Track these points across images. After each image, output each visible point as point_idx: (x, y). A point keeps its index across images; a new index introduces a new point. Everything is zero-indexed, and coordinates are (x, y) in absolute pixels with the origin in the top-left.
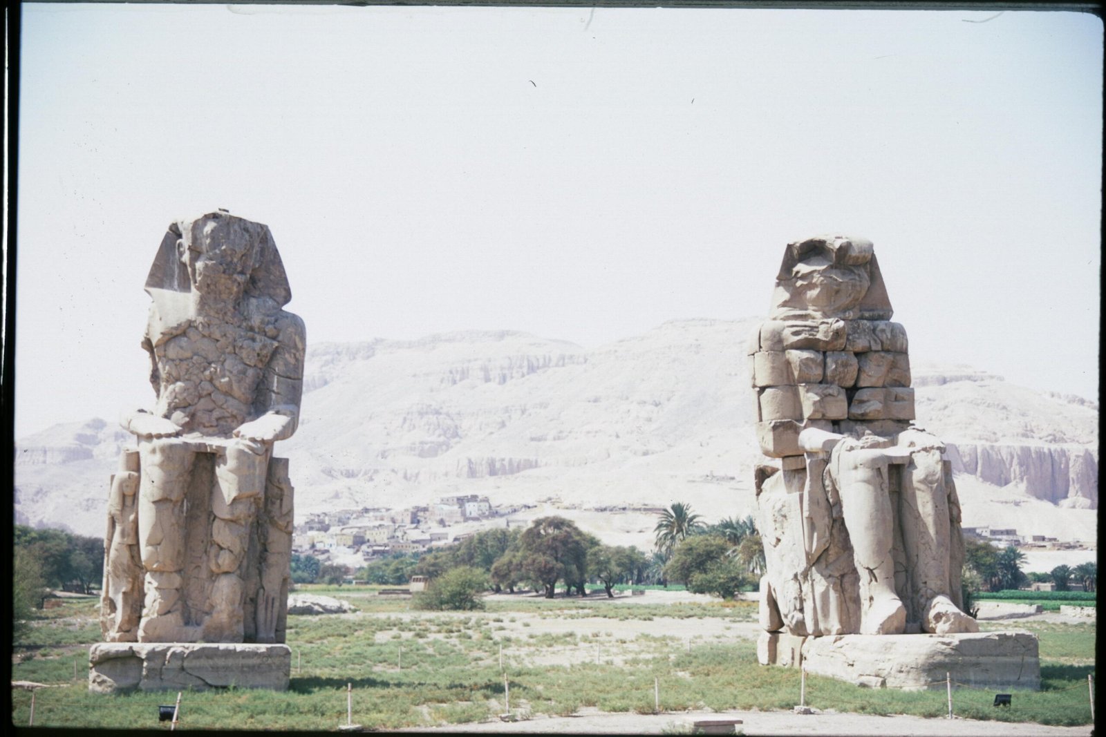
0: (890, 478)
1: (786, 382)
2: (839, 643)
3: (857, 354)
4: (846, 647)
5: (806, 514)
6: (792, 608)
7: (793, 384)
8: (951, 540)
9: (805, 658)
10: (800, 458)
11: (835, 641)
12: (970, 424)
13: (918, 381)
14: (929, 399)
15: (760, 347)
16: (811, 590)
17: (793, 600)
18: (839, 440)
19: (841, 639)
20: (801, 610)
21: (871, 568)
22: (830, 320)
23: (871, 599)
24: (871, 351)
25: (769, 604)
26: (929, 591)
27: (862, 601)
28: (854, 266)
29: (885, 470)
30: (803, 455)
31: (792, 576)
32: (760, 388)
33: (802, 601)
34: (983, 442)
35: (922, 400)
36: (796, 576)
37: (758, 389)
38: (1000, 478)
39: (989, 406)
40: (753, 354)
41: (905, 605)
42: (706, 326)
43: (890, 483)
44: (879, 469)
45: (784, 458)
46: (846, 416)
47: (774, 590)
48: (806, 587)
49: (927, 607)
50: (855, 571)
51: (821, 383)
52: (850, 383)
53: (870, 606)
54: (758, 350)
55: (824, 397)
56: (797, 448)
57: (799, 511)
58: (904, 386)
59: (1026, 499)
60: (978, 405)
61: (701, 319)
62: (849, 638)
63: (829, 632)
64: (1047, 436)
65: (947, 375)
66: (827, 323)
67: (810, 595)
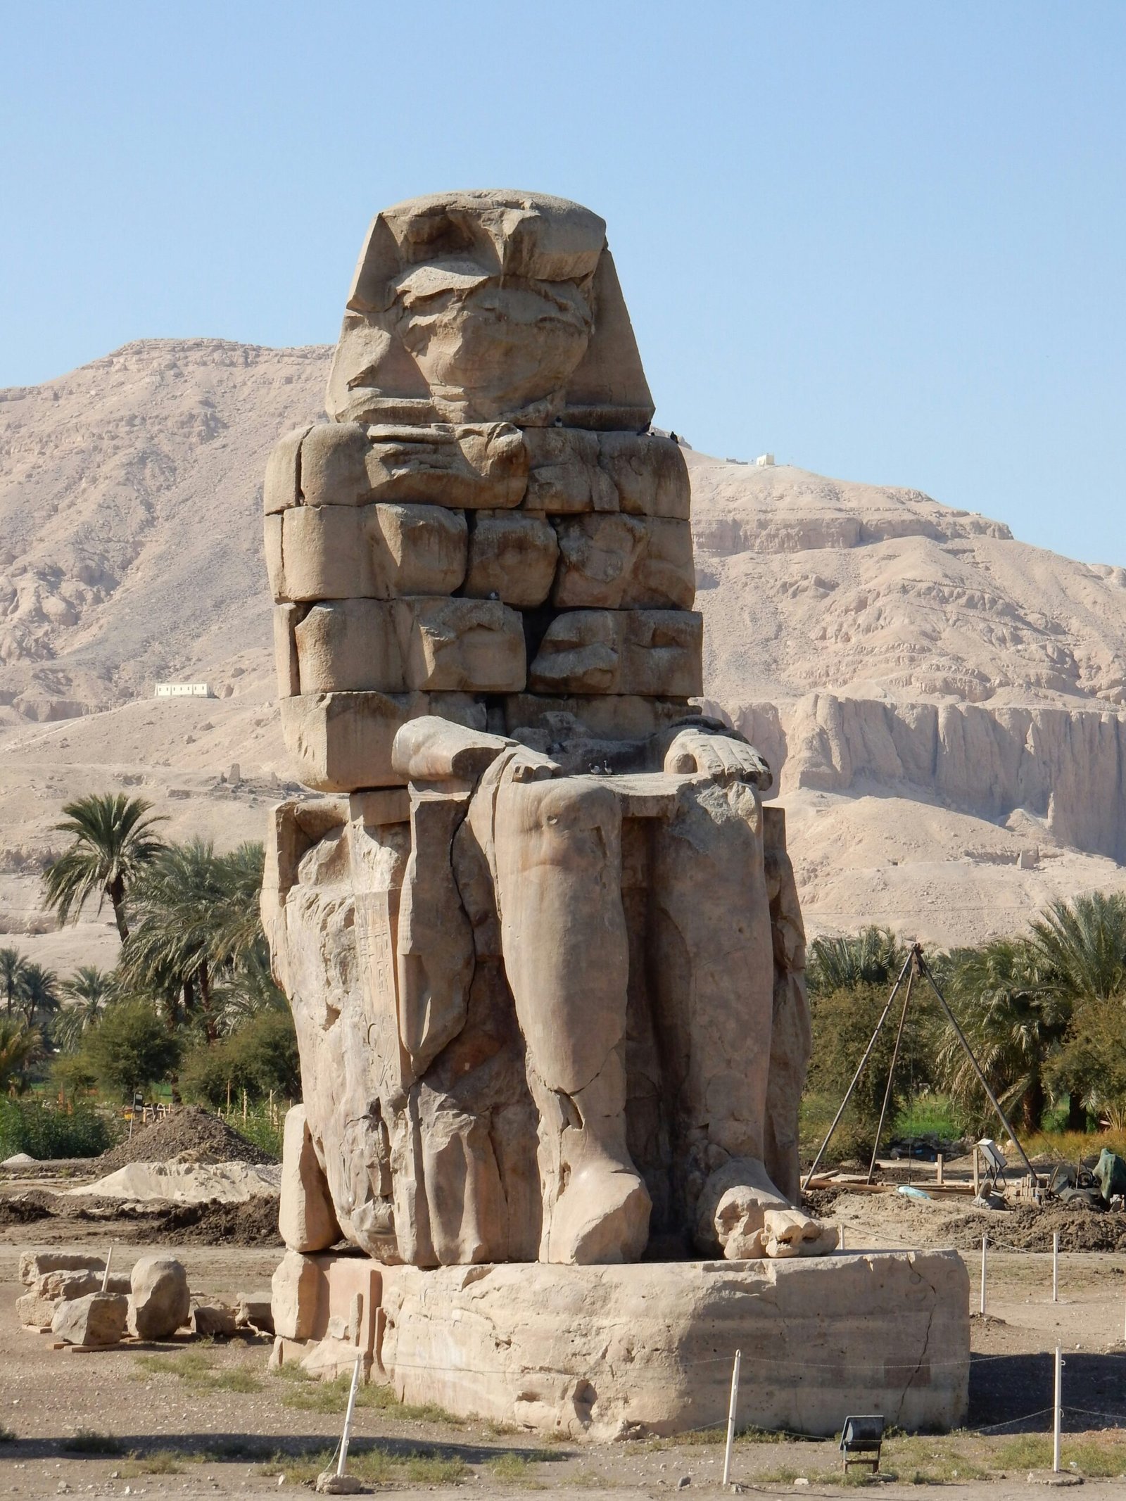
0: (625, 855)
1: (365, 589)
2: (478, 1287)
3: (553, 518)
4: (495, 1295)
5: (404, 946)
6: (363, 1193)
7: (384, 595)
8: (776, 1012)
9: (393, 1325)
10: (398, 794)
11: (467, 1282)
12: (923, 650)
13: (793, 532)
14: (820, 583)
15: (299, 494)
16: (411, 1146)
17: (365, 1174)
18: (497, 752)
19: (481, 1276)
20: (388, 1197)
21: (568, 1092)
22: (486, 427)
23: (565, 1169)
24: (593, 511)
25: (304, 1178)
26: (713, 1149)
27: (544, 1176)
28: (552, 282)
29: (612, 836)
30: (405, 787)
31: (364, 1110)
32: (296, 602)
33: (388, 1174)
34: (950, 699)
35: (804, 583)
36: (375, 1108)
37: (289, 606)
38: (992, 794)
39: (971, 603)
40: (280, 512)
41: (650, 1185)
42: (232, 364)
43: (624, 868)
44: (598, 829)
45: (356, 792)
46: (521, 684)
47: (320, 1143)
48: (400, 1138)
49: (707, 1189)
50: (526, 1097)
51: (458, 593)
52: (537, 595)
53: (562, 1190)
54: (292, 501)
55: (465, 631)
56: (390, 769)
57: (388, 937)
58: (675, 607)
59: (1051, 850)
60: (944, 600)
61: (219, 346)
62: (503, 1273)
63: (452, 1258)
64: (1111, 687)
65: (870, 518)
66: (480, 434)
67: (410, 1159)
